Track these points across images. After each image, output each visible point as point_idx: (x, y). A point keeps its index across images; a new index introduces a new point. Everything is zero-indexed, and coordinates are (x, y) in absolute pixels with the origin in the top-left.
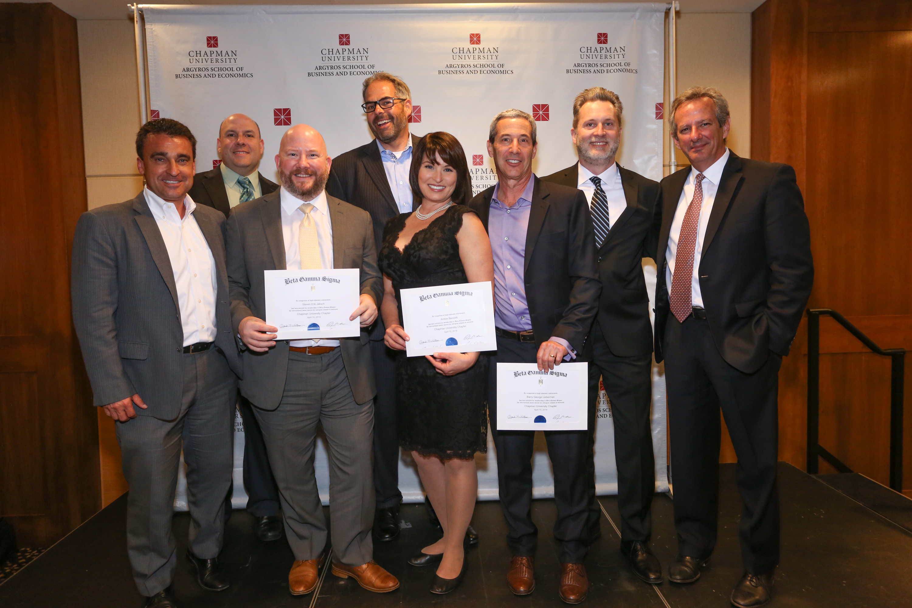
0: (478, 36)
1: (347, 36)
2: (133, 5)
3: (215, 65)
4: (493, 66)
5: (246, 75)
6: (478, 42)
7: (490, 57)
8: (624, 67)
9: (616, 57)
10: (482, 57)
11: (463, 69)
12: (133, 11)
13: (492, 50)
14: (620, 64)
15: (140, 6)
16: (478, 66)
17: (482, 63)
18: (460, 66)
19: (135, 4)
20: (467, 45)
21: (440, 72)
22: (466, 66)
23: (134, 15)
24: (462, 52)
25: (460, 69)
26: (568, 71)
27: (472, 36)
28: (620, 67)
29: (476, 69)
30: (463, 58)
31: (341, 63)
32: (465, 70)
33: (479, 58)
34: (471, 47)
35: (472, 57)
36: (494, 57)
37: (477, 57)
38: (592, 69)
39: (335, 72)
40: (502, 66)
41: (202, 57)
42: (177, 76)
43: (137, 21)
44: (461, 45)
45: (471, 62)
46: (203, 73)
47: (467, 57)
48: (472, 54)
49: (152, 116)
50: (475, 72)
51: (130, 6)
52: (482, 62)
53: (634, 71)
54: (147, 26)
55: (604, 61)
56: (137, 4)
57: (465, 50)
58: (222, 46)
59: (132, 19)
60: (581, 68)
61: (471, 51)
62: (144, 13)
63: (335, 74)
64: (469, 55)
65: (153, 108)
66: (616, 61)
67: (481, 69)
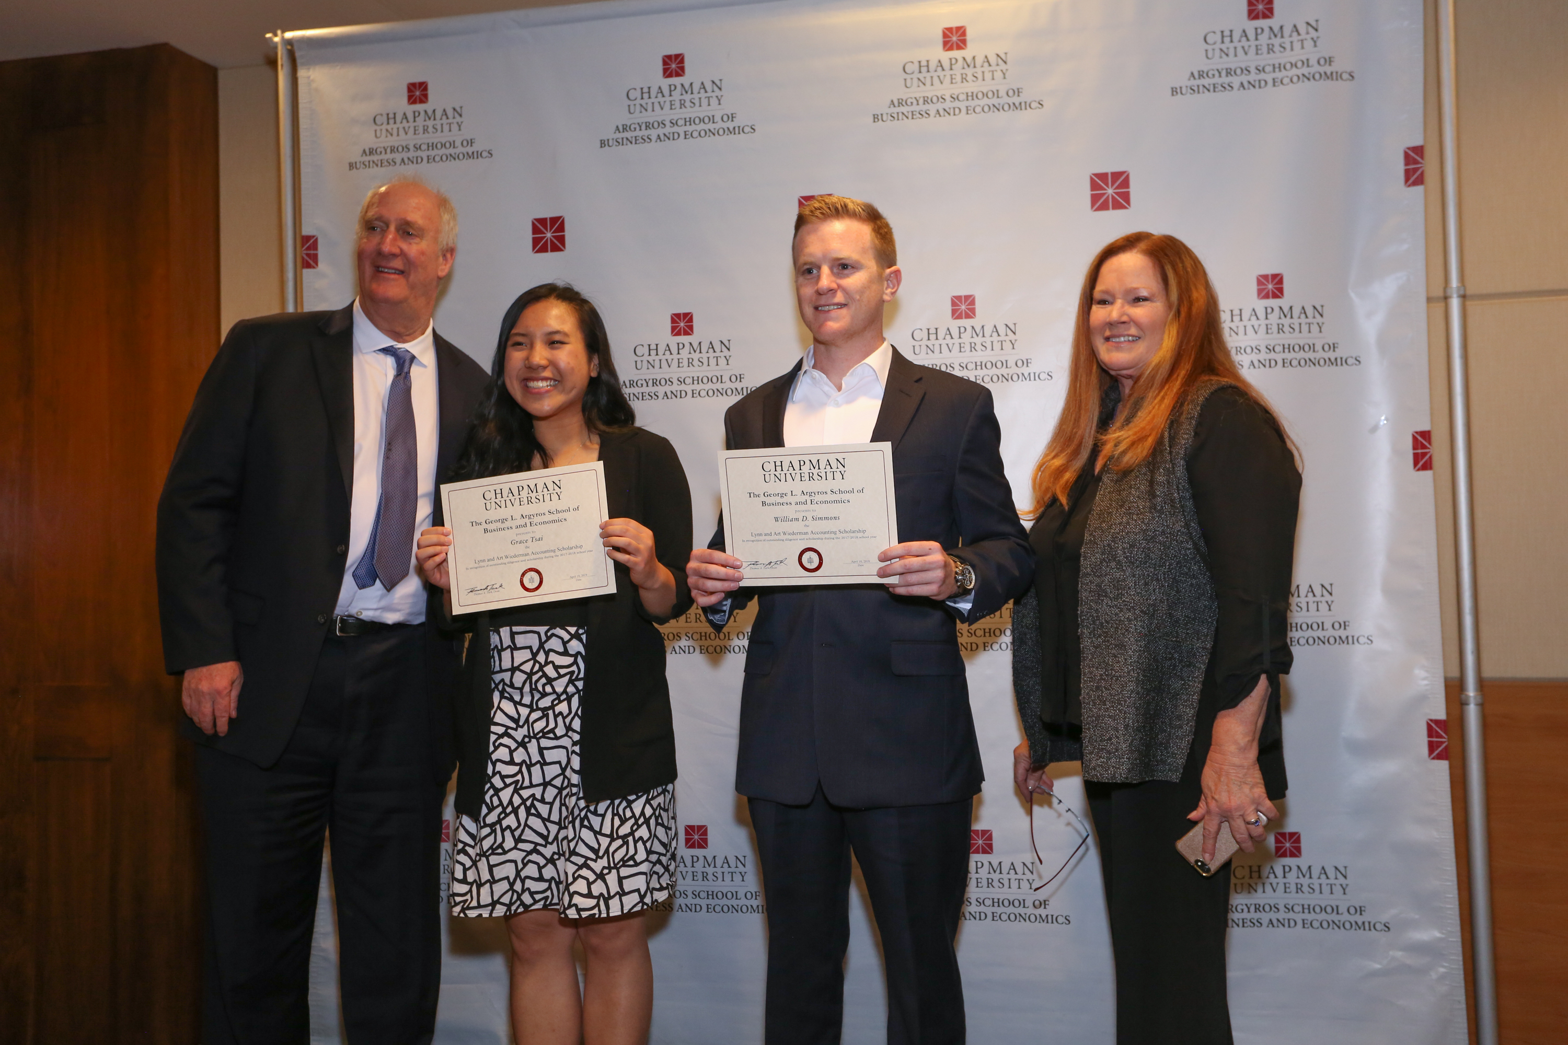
0: (961, 31)
1: (679, 59)
2: (276, 35)
3: (422, 139)
4: (996, 94)
5: (479, 155)
6: (961, 44)
7: (988, 76)
8: (1316, 68)
9: (1297, 46)
10: (970, 78)
11: (927, 107)
12: (275, 47)
13: (993, 59)
14: (1306, 63)
15: (289, 35)
16: (962, 97)
17: (969, 90)
18: (921, 101)
19: (279, 32)
20: (937, 53)
21: (876, 118)
22: (935, 99)
23: (276, 54)
24: (924, 69)
25: (923, 107)
26: (1174, 91)
27: (948, 33)
28: (1305, 70)
29: (956, 104)
30: (928, 82)
31: (667, 115)
32: (932, 109)
33: (964, 79)
34: (946, 56)
35: (948, 79)
36: (998, 75)
37: (958, 78)
38: (1236, 81)
39: (653, 133)
40: (1018, 92)
41: (398, 125)
42: (352, 166)
43: (282, 65)
44: (922, 55)
45: (946, 90)
46: (398, 157)
47: (936, 80)
48: (948, 73)
49: (303, 246)
50: (955, 112)
51: (270, 38)
52: (971, 87)
53: (1345, 76)
54: (302, 73)
55: (1266, 59)
56: (283, 32)
57: (933, 66)
58: (436, 100)
59: (272, 63)
60: (1206, 82)
61: (946, 65)
62: (296, 48)
63: (654, 138)
64: (941, 74)
65: (306, 231)
66: (1297, 55)
67: (967, 103)
